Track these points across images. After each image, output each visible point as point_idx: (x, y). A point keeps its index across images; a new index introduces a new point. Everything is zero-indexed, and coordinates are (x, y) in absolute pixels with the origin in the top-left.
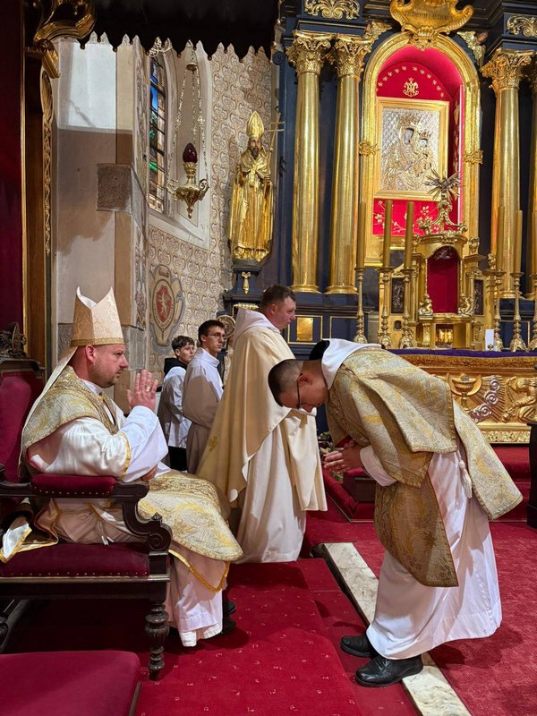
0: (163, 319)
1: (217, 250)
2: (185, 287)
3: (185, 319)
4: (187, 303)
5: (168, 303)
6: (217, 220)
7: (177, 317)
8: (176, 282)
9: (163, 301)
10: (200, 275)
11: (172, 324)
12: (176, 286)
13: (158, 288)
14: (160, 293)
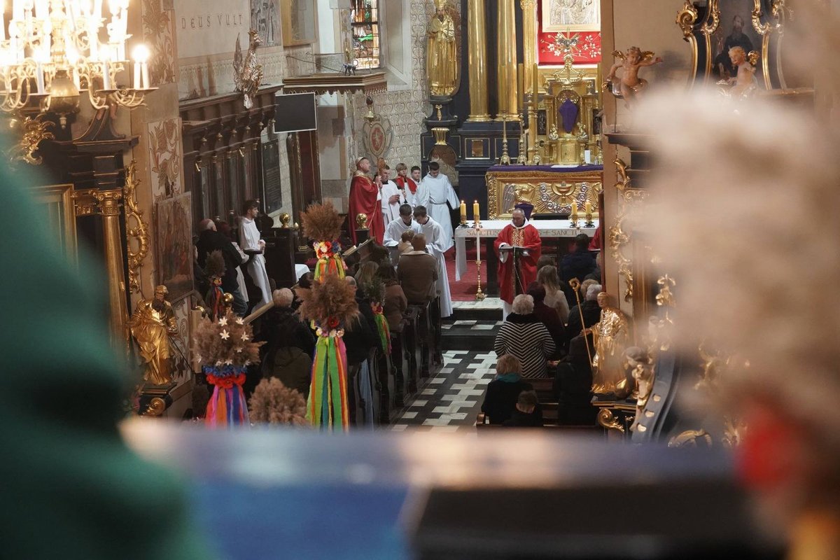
0: (377, 149)
1: (419, 88)
2: (393, 123)
3: (394, 144)
4: (395, 133)
5: (381, 138)
6: (418, 66)
7: (387, 145)
8: (386, 123)
9: (377, 137)
10: (406, 110)
11: (385, 150)
12: (386, 126)
13: (373, 131)
14: (374, 133)
